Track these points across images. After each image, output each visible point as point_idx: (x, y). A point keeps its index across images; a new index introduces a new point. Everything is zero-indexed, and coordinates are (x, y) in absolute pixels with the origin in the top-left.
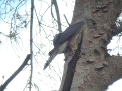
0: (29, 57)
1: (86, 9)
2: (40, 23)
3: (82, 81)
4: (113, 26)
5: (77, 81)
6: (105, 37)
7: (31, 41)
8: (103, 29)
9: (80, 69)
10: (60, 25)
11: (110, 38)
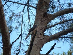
0: (21, 35)
1: (38, 21)
2: (24, 25)
3: (36, 43)
4: (46, 27)
5: (35, 43)
6: (44, 30)
7: (22, 30)
8: (43, 27)
9: (36, 39)
10: (30, 25)
11: (45, 30)
